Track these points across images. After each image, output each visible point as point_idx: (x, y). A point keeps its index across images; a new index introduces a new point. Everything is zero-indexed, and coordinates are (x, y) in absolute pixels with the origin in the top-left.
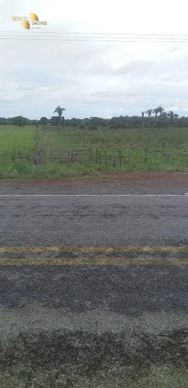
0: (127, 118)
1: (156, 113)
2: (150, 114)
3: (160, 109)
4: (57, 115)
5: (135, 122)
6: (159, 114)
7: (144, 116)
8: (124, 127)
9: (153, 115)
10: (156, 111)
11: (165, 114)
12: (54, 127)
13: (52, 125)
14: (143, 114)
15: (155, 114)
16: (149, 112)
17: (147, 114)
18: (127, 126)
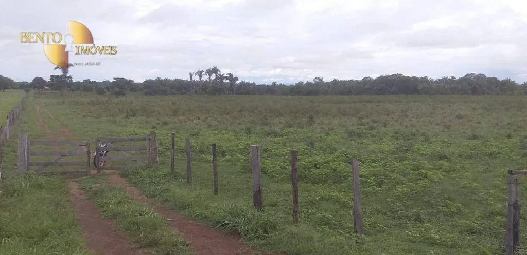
0: (167, 81)
1: (210, 75)
2: (201, 77)
3: (215, 70)
4: (59, 72)
5: (179, 88)
6: (213, 76)
7: (193, 79)
8: (164, 93)
9: (205, 78)
10: (210, 72)
11: (222, 77)
12: (57, 91)
13: (52, 90)
14: (191, 76)
15: (208, 77)
16: (200, 74)
17: (197, 76)
18: (169, 92)
